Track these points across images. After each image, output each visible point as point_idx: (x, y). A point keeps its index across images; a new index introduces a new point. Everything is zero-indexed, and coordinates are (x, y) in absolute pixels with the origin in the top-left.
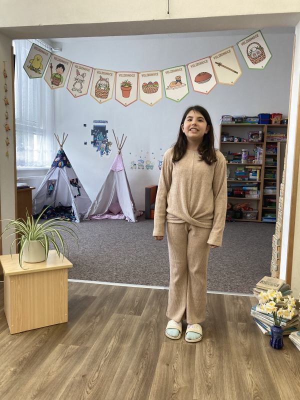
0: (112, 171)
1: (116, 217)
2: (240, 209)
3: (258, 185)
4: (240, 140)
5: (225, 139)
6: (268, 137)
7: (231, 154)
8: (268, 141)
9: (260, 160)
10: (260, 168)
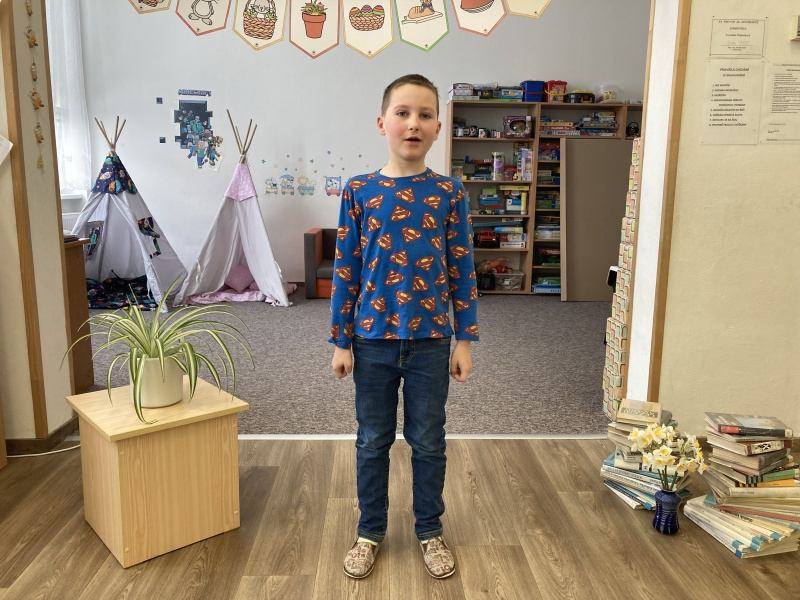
0: (230, 201)
1: (245, 297)
2: (490, 271)
3: (524, 223)
4: (489, 134)
5: (460, 132)
6: (542, 128)
7: (472, 162)
8: (543, 136)
9: (527, 172)
10: (527, 188)
